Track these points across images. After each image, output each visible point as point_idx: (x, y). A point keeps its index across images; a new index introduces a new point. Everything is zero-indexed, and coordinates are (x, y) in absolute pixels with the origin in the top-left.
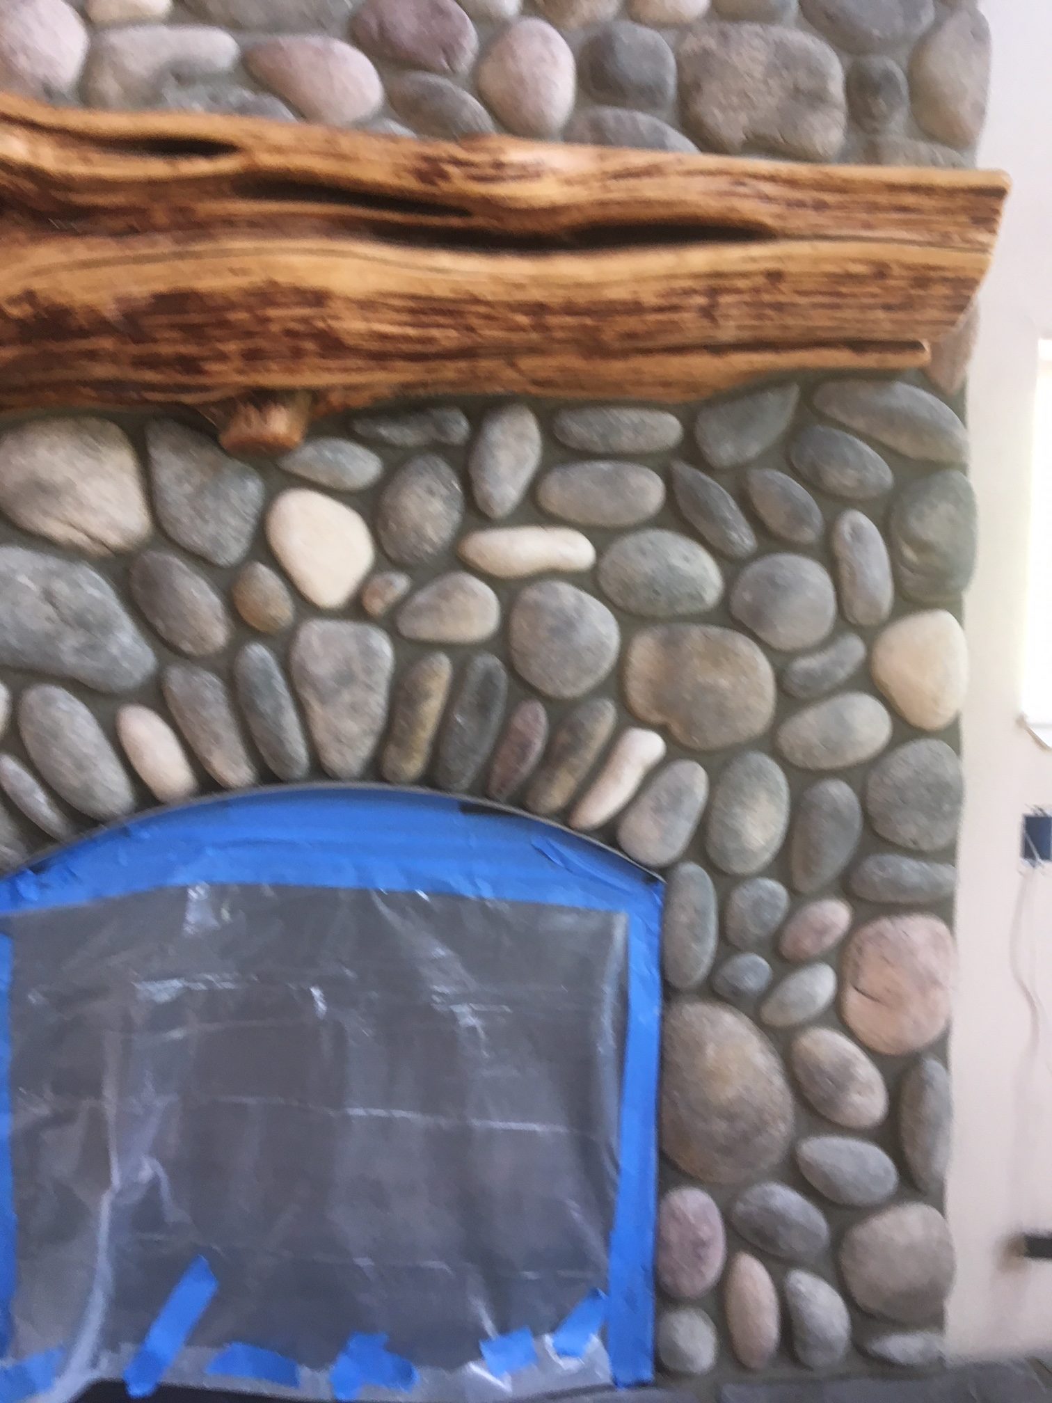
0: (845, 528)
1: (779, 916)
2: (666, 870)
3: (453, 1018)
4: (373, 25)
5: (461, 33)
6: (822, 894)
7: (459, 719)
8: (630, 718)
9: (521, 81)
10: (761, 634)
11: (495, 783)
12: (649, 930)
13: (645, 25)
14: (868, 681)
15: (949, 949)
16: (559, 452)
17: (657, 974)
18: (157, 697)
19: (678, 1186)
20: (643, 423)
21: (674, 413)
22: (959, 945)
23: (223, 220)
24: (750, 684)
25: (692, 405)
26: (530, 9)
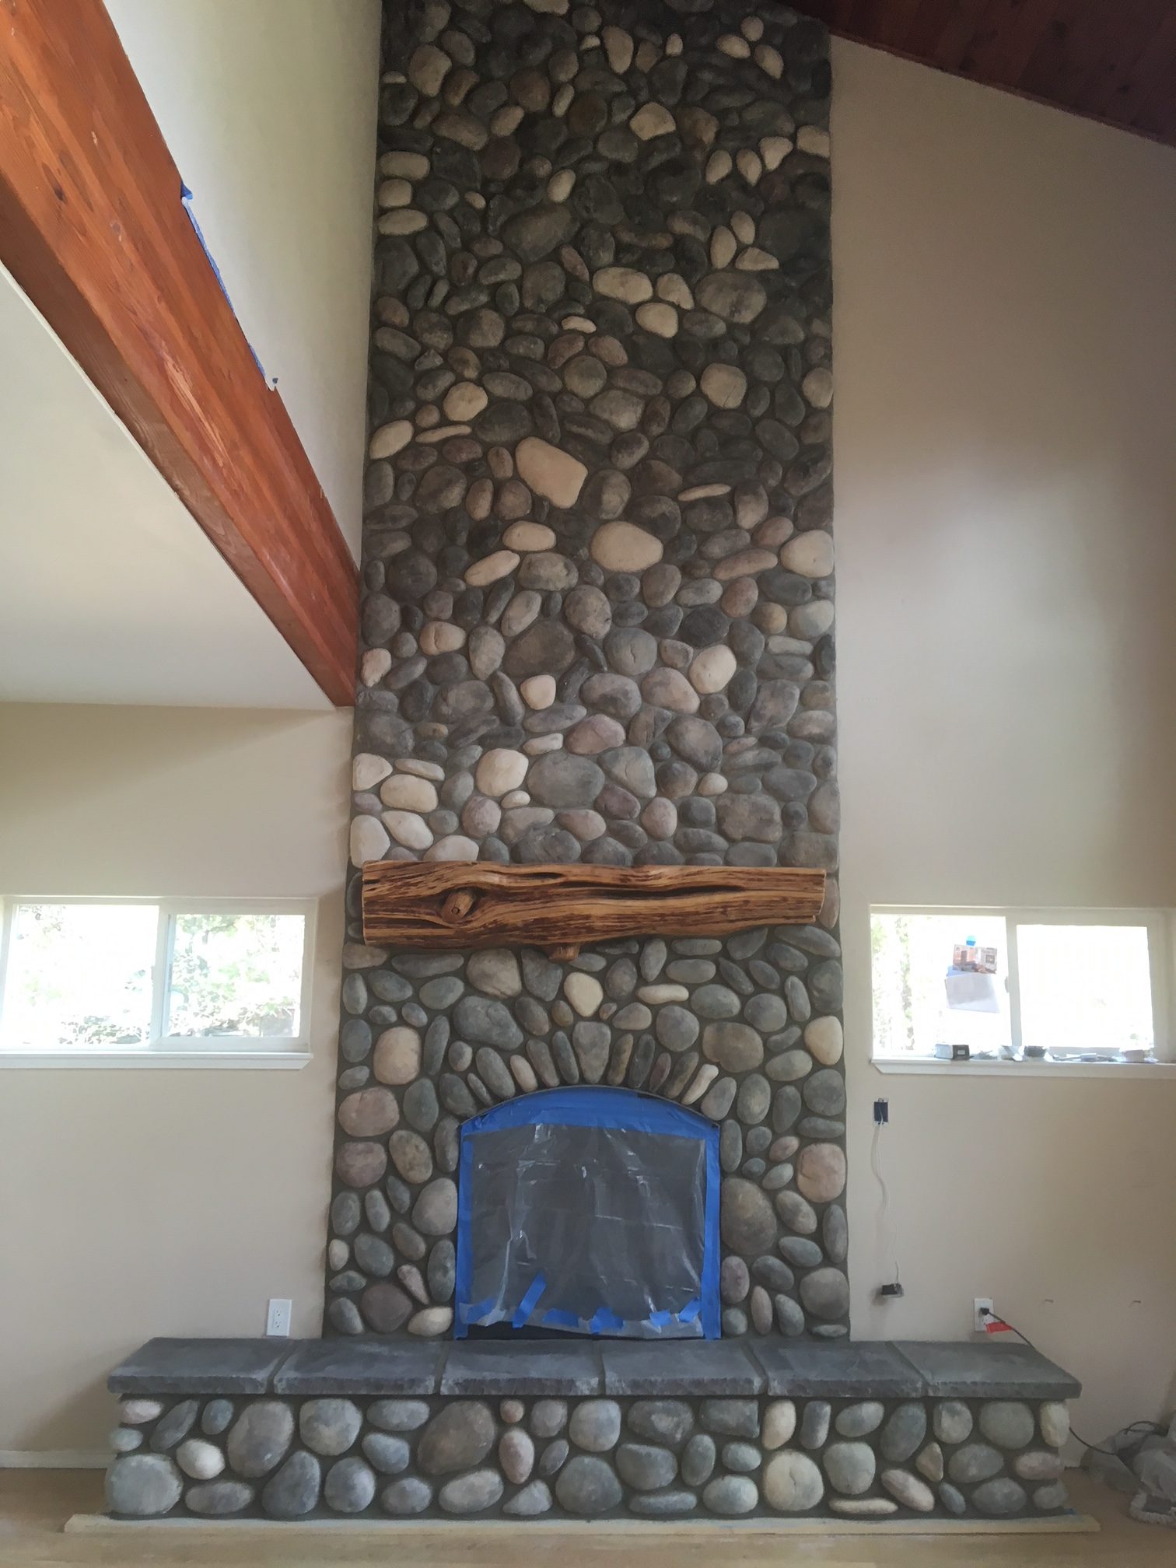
0: (789, 983)
1: (768, 1143)
2: (721, 1122)
4: (603, 806)
5: (635, 807)
6: (787, 1133)
7: (637, 1060)
8: (704, 1061)
9: (657, 822)
10: (758, 1027)
12: (714, 1146)
13: (703, 796)
14: (802, 1044)
15: (843, 1159)
16: (674, 956)
17: (718, 1165)
18: (523, 1051)
19: (729, 1255)
20: (705, 945)
21: (719, 940)
22: (848, 1158)
23: (557, 895)
24: (752, 1046)
25: (725, 938)
26: (660, 793)
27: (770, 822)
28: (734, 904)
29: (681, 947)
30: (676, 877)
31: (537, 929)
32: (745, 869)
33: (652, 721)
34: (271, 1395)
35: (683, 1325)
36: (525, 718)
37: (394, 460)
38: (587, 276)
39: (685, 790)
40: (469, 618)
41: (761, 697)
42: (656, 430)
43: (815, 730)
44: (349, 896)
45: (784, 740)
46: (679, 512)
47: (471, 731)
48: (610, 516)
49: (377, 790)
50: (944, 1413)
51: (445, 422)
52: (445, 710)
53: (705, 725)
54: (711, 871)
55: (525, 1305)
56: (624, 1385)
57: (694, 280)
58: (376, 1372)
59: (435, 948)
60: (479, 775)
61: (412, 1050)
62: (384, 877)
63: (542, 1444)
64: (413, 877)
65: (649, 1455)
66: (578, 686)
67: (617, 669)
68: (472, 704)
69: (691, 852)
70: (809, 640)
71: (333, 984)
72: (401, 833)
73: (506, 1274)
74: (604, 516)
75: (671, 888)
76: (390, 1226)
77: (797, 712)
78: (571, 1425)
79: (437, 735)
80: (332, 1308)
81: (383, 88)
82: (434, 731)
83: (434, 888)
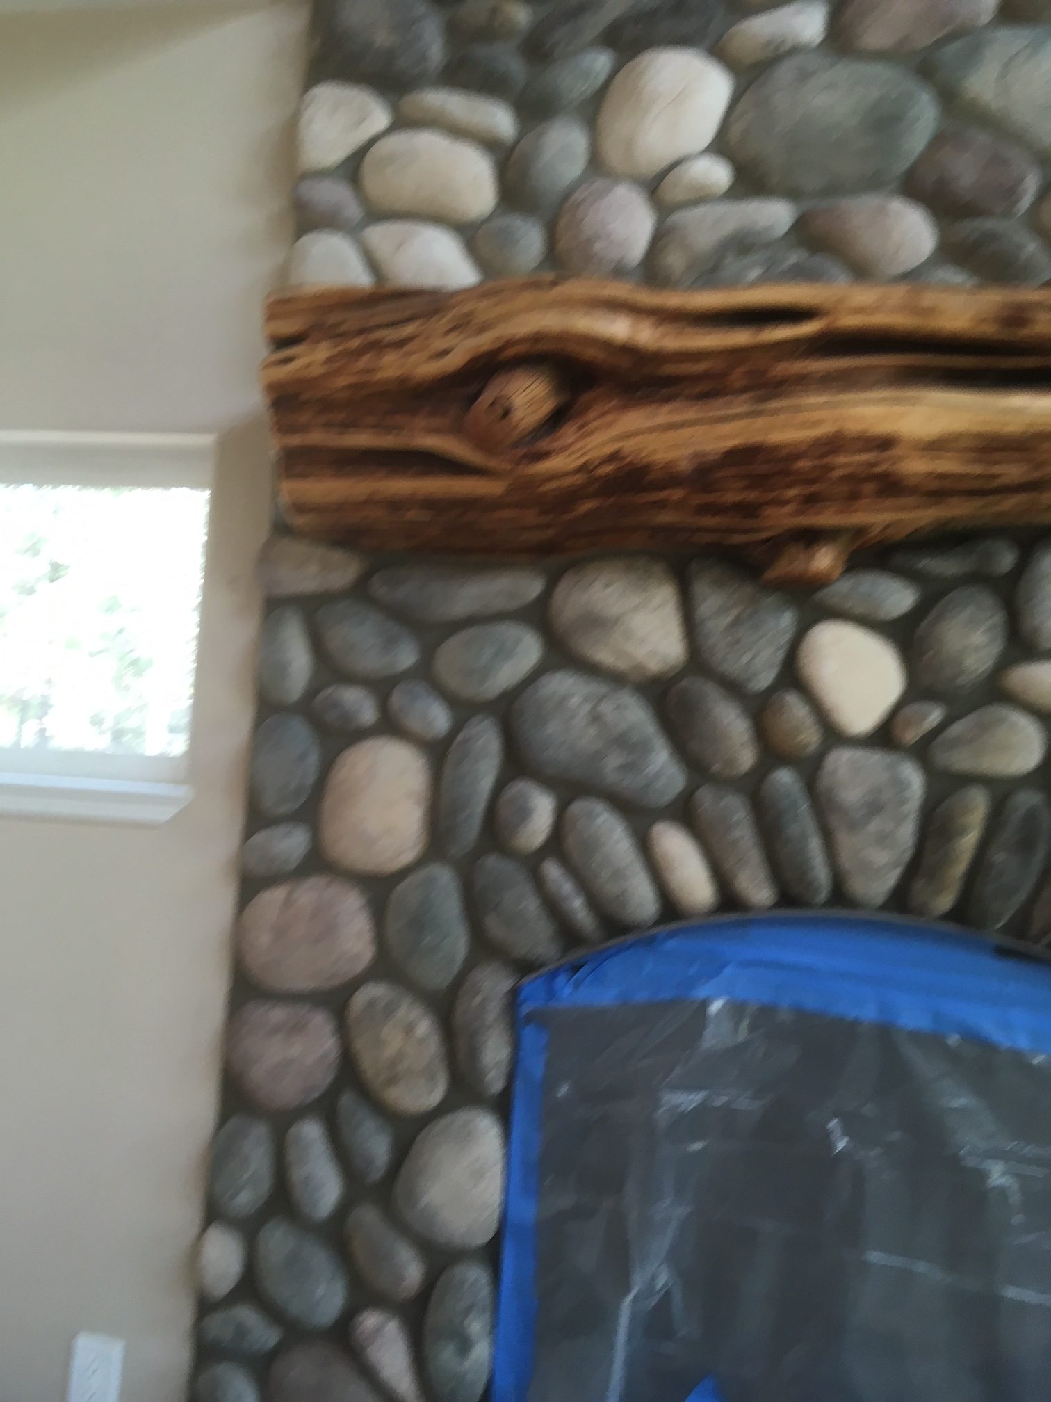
7: (998, 856)
11: (1035, 926)
18: (685, 814)
23: (793, 376)
31: (734, 484)
47: (586, 13)
49: (352, 165)
60: (602, 122)
61: (411, 795)
76: (341, 1212)
79: (501, 23)
83: (445, 353)
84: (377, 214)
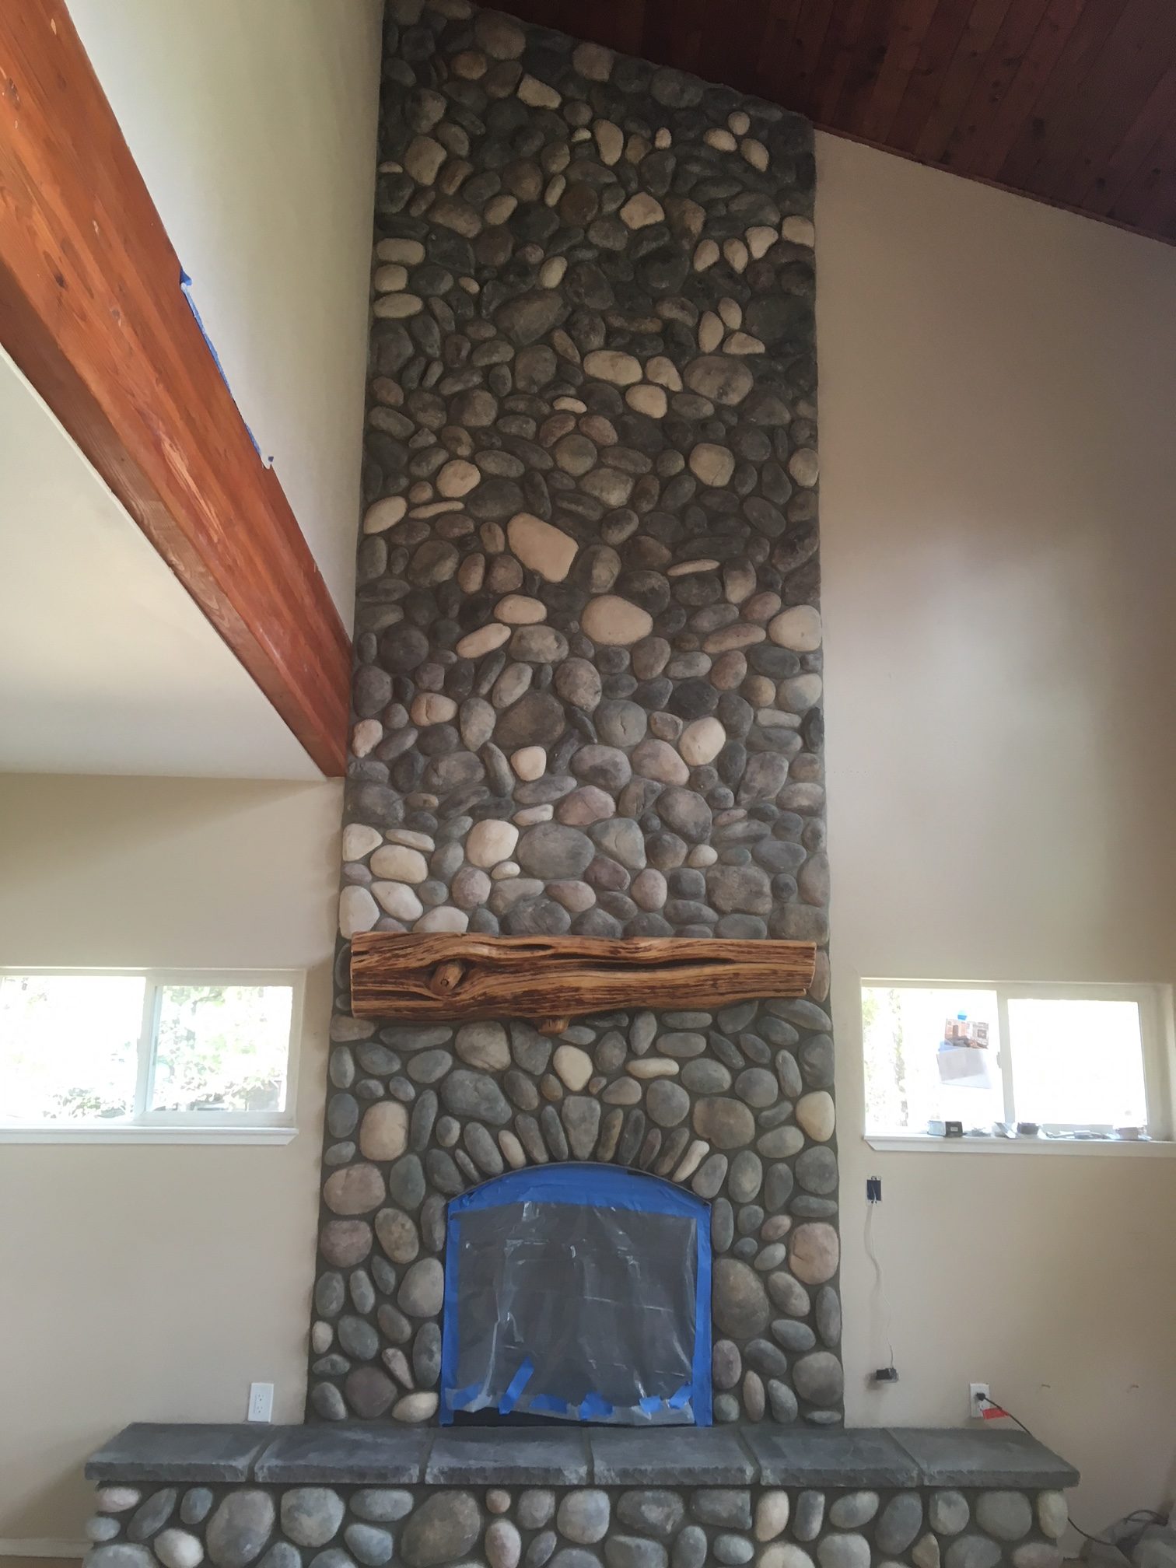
0: (780, 1058)
1: (760, 1221)
2: (713, 1200)
3: (626, 1261)
4: (593, 877)
5: (625, 878)
6: (779, 1212)
7: (627, 1136)
8: (695, 1137)
9: (647, 894)
10: (747, 1101)
11: (641, 1161)
12: (705, 1226)
13: (693, 868)
14: (794, 1120)
15: (837, 1240)
16: (664, 1029)
17: (709, 1245)
18: (512, 1127)
19: (720, 1339)
20: (696, 1018)
21: (709, 1013)
22: (841, 1236)
23: (547, 967)
24: (744, 1122)
25: (715, 1011)
26: (650, 865)
27: (759, 894)
28: (724, 977)
29: (672, 1020)
30: (665, 950)
31: (527, 1002)
32: (735, 941)
33: (642, 793)
34: (252, 1484)
35: (674, 1411)
36: (515, 789)
37: (388, 534)
38: (578, 359)
39: (675, 861)
40: (461, 690)
41: (750, 769)
42: (646, 507)
43: (805, 802)
44: (338, 968)
45: (773, 812)
46: (668, 586)
47: (461, 803)
48: (600, 591)
49: (367, 860)
50: (940, 1503)
51: (438, 498)
52: (436, 781)
53: (695, 797)
54: (701, 944)
55: (513, 1391)
56: (613, 1474)
57: (684, 363)
58: (360, 1460)
59: (423, 1021)
60: (469, 846)
61: (400, 1125)
62: (371, 949)
63: (529, 1536)
64: (402, 948)
65: (638, 1547)
66: (569, 758)
67: (607, 740)
68: (464, 775)
69: (681, 924)
70: (798, 713)
71: (320, 1057)
72: (391, 904)
73: (493, 1355)
74: (594, 590)
75: (660, 961)
76: (375, 1308)
77: (787, 784)
78: (558, 1515)
79: (427, 805)
80: (315, 1393)
81: (380, 176)
82: (425, 801)
83: (422, 959)
84: (377, 879)
